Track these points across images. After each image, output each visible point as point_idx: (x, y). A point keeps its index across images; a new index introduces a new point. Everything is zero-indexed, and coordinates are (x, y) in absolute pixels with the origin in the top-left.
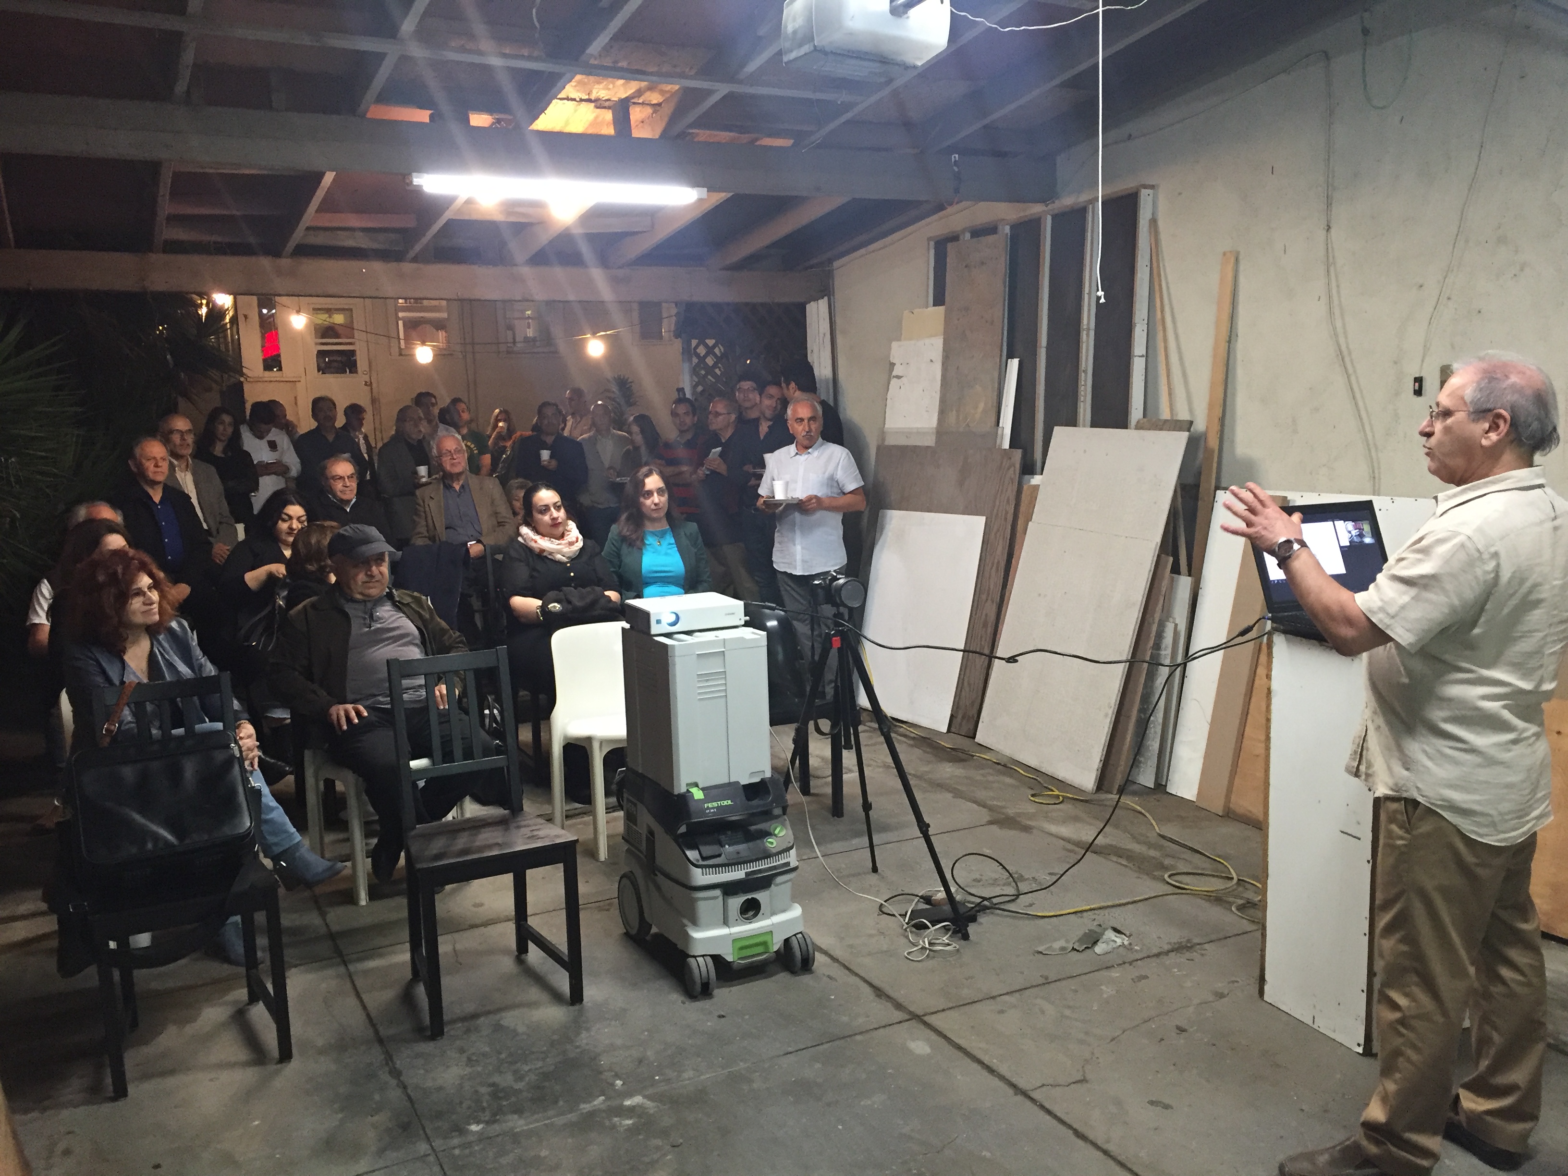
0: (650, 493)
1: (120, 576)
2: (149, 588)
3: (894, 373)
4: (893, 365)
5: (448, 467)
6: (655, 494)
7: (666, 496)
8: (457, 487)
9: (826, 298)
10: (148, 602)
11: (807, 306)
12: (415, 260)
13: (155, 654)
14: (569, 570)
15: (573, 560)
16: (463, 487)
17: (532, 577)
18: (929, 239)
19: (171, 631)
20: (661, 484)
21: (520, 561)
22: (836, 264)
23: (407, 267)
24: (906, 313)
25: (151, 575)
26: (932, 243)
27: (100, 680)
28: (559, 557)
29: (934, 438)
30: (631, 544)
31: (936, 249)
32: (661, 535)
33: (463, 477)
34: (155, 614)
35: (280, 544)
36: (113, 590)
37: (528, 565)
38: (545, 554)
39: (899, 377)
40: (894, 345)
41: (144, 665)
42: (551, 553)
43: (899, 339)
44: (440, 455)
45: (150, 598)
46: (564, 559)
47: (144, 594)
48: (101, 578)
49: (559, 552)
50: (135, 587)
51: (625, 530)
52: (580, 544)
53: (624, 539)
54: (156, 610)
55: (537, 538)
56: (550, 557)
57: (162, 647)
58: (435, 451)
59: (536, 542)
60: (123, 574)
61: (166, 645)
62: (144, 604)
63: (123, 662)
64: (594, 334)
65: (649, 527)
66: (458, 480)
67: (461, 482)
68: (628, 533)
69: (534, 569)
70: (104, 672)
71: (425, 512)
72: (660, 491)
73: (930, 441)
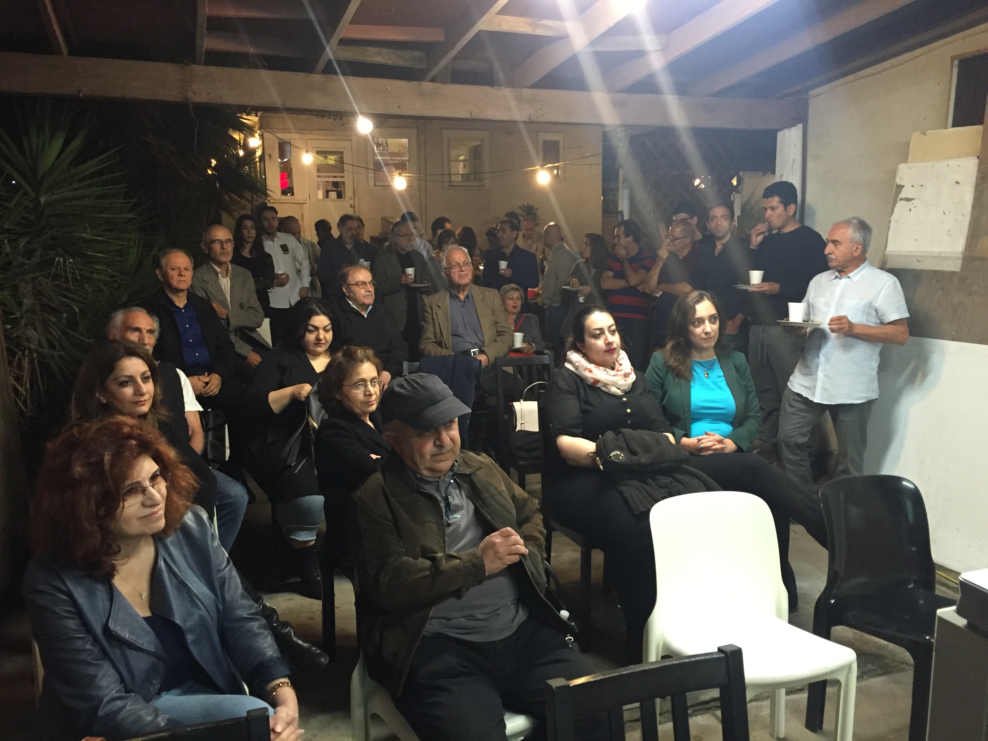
0: (701, 321)
1: (107, 467)
2: (153, 478)
3: (902, 195)
4: (900, 188)
5: (456, 279)
6: (707, 322)
7: (718, 323)
8: (462, 297)
9: (800, 127)
10: (149, 503)
11: (780, 134)
12: (433, 80)
13: (160, 570)
14: (625, 405)
15: (626, 393)
16: (467, 296)
17: (584, 412)
18: (953, 58)
19: (185, 530)
20: (713, 311)
21: (571, 393)
22: (812, 93)
23: (426, 86)
24: (916, 135)
25: (158, 458)
26: (956, 62)
27: (72, 624)
28: (614, 390)
29: (959, 263)
30: (679, 375)
31: (960, 67)
32: (709, 367)
33: (468, 288)
34: (159, 519)
35: (308, 355)
36: (94, 489)
37: (579, 398)
38: (599, 385)
39: (908, 200)
40: (902, 167)
41: (144, 587)
42: (605, 385)
43: (905, 161)
44: (450, 267)
45: (151, 498)
46: (619, 392)
47: (144, 490)
48: (78, 470)
49: (615, 384)
50: (129, 482)
51: (672, 360)
52: (633, 377)
53: (670, 369)
54: (162, 512)
55: (592, 366)
56: (604, 389)
57: (170, 555)
58: (444, 263)
59: (590, 371)
60: (113, 465)
61: (174, 551)
62: (144, 505)
63: (111, 591)
64: (543, 166)
65: (696, 356)
66: (464, 291)
67: (466, 293)
68: (676, 364)
69: (587, 403)
70: (79, 613)
71: (433, 319)
72: (712, 319)
73: (955, 266)
